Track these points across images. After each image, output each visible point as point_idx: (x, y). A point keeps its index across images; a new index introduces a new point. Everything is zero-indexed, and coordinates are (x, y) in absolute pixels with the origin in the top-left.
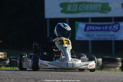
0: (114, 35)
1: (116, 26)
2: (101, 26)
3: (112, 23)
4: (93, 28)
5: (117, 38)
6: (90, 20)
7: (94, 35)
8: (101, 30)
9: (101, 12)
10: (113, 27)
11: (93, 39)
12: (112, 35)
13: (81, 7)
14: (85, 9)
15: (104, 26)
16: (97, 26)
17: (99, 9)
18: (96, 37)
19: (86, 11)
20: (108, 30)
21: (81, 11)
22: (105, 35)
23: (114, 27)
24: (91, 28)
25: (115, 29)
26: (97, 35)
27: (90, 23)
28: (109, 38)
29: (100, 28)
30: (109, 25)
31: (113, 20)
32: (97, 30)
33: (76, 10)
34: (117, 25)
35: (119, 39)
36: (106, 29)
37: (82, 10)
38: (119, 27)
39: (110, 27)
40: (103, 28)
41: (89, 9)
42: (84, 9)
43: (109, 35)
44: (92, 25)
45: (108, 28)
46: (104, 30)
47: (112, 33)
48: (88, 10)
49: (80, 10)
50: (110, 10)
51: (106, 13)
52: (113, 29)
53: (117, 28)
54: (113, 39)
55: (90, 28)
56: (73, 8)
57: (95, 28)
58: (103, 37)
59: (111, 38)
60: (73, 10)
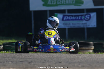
0: (86, 24)
1: (88, 16)
2: (75, 16)
3: (85, 14)
4: (69, 18)
5: (89, 26)
7: (70, 24)
8: (76, 20)
9: (75, 5)
10: (85, 17)
11: (69, 27)
12: (84, 24)
13: (59, 1)
14: (62, 3)
15: (78, 16)
16: (72, 16)
17: (74, 3)
18: (71, 25)
19: (63, 4)
20: (81, 19)
21: (59, 5)
22: (79, 24)
23: (86, 17)
25: (87, 18)
26: (73, 24)
27: (67, 14)
28: (82, 26)
29: (75, 18)
30: (82, 16)
31: (85, 11)
32: (72, 20)
33: (55, 3)
34: (89, 15)
36: (80, 18)
37: (60, 3)
38: (90, 17)
39: (83, 17)
40: (77, 18)
41: (65, 2)
42: (61, 2)
43: (82, 24)
44: (69, 16)
45: (81, 18)
46: (78, 20)
47: (84, 22)
48: (64, 3)
49: (58, 3)
50: (82, 3)
51: (80, 6)
52: (86, 19)
53: (88, 18)
54: (85, 27)
55: (66, 18)
56: (53, 1)
57: (70, 18)
58: (77, 25)
59: (84, 26)
60: (53, 4)
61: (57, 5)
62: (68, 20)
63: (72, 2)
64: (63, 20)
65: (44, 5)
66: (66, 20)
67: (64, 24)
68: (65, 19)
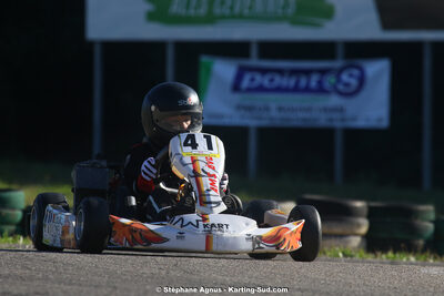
0: (341, 110)
1: (351, 76)
2: (294, 72)
3: (338, 64)
4: (266, 82)
5: (354, 119)
6: (254, 51)
7: (267, 109)
8: (296, 89)
9: (295, 22)
10: (339, 80)
11: (264, 123)
12: (335, 109)
13: (223, 3)
14: (237, 9)
15: (308, 72)
16: (280, 72)
17: (290, 11)
18: (274, 113)
19: (241, 17)
20: (321, 90)
21: (223, 17)
22: (309, 109)
23: (345, 77)
24: (259, 78)
25: (347, 85)
26: (280, 109)
27: (254, 62)
28: (322, 120)
29: (292, 82)
30: (323, 72)
31: (340, 51)
32: (279, 90)
33: (203, 11)
34: (356, 72)
35: (361, 123)
36: (313, 83)
37: (227, 12)
38: (362, 80)
39: (330, 80)
40: (303, 82)
41: (250, 8)
42: (232, 8)
43: (325, 110)
44: (264, 71)
45: (320, 82)
46: (307, 90)
47: (334, 100)
48: (246, 11)
49: (217, 11)
52: (341, 87)
53: (354, 82)
54: (338, 125)
55: (252, 80)
56: (194, 2)
57: (272, 80)
58: (302, 115)
59: (331, 120)
60: (192, 12)
61: (210, 19)
62: (261, 89)
63: (284, 8)
64: (236, 87)
65: (151, 17)
66: (249, 90)
67: (239, 107)
68: (246, 83)
